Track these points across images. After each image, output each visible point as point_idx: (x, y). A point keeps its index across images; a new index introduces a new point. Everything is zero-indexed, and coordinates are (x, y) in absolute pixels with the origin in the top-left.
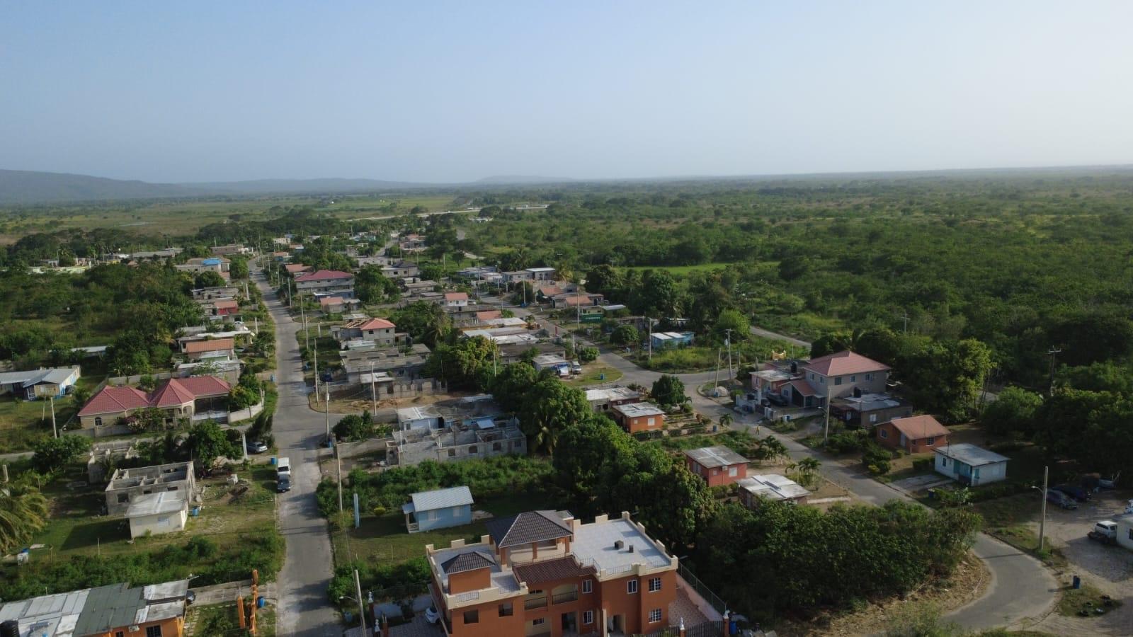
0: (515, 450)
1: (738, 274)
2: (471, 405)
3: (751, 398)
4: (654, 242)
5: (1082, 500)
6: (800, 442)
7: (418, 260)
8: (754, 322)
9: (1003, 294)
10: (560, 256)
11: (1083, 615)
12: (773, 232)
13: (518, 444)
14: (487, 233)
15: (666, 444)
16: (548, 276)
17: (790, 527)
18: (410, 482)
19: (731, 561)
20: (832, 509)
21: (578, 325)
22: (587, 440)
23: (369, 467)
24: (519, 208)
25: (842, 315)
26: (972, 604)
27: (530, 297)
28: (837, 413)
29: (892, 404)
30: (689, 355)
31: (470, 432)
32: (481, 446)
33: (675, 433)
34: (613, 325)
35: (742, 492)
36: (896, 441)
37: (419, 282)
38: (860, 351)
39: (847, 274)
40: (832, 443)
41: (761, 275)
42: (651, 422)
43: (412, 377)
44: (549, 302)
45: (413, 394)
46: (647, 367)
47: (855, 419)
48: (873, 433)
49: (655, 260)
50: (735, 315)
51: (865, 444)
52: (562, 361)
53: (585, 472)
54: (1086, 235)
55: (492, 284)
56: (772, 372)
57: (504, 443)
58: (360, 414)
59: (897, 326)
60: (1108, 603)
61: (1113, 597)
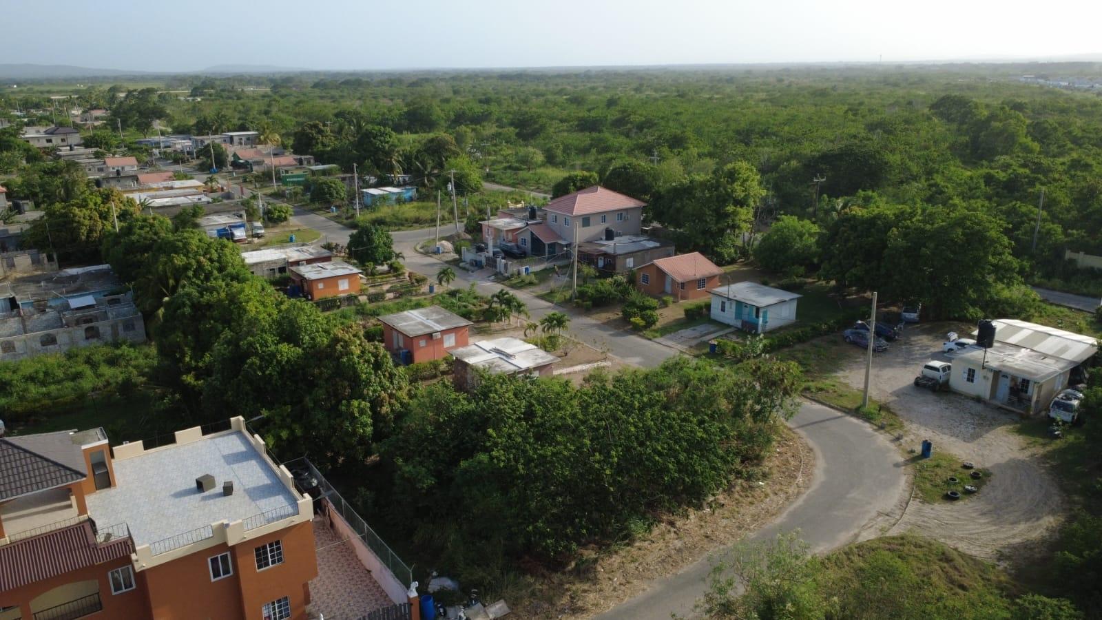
0: (121, 335)
1: (472, 135)
6: (542, 297)
8: (489, 178)
11: (951, 498)
13: (129, 326)
15: (361, 312)
16: (250, 141)
21: (275, 187)
26: (800, 501)
27: (220, 161)
30: (409, 210)
31: (52, 314)
32: (62, 336)
33: (374, 298)
35: (458, 368)
36: (660, 285)
37: (82, 150)
38: (609, 187)
39: (587, 133)
40: (582, 295)
42: (343, 284)
44: (246, 166)
47: (608, 265)
48: (632, 280)
50: (463, 163)
51: (625, 292)
52: (238, 221)
55: (179, 151)
56: (507, 220)
60: (980, 477)
61: (977, 464)
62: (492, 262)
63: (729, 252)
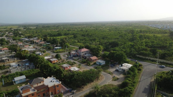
0: (33, 68)
1: (67, 37)
2: (24, 61)
3: (70, 56)
4: (54, 33)
5: (114, 66)
6: (78, 62)
7: (12, 37)
8: (70, 44)
9: (103, 39)
10: (39, 35)
11: (115, 81)
12: (72, 31)
13: (33, 67)
14: (25, 32)
15: (58, 64)
16: (37, 39)
17: (77, 75)
18: (14, 76)
19: (69, 81)
20: (83, 71)
21: (42, 47)
22: (45, 65)
23: (5, 74)
24: (31, 28)
25: (83, 43)
26: (102, 81)
27: (34, 43)
28: (83, 57)
29: (90, 55)
30: (61, 50)
31: (24, 66)
32: (27, 68)
33: (59, 63)
34: (48, 46)
35: (70, 70)
36: (91, 60)
37: (13, 41)
38: (85, 48)
39: (83, 37)
40: (82, 62)
41: (71, 37)
42: (56, 61)
43: (13, 57)
44: (37, 43)
45: (13, 61)
46: (54, 53)
47: (85, 58)
48: (88, 60)
49: (54, 36)
50: (67, 44)
52: (40, 53)
53: (45, 70)
54: (113, 30)
55: (27, 41)
56: (73, 52)
57: (31, 67)
58: (3, 65)
59: (90, 44)
60: (118, 79)
61: (118, 78)
62: (72, 58)
63: (99, 56)
